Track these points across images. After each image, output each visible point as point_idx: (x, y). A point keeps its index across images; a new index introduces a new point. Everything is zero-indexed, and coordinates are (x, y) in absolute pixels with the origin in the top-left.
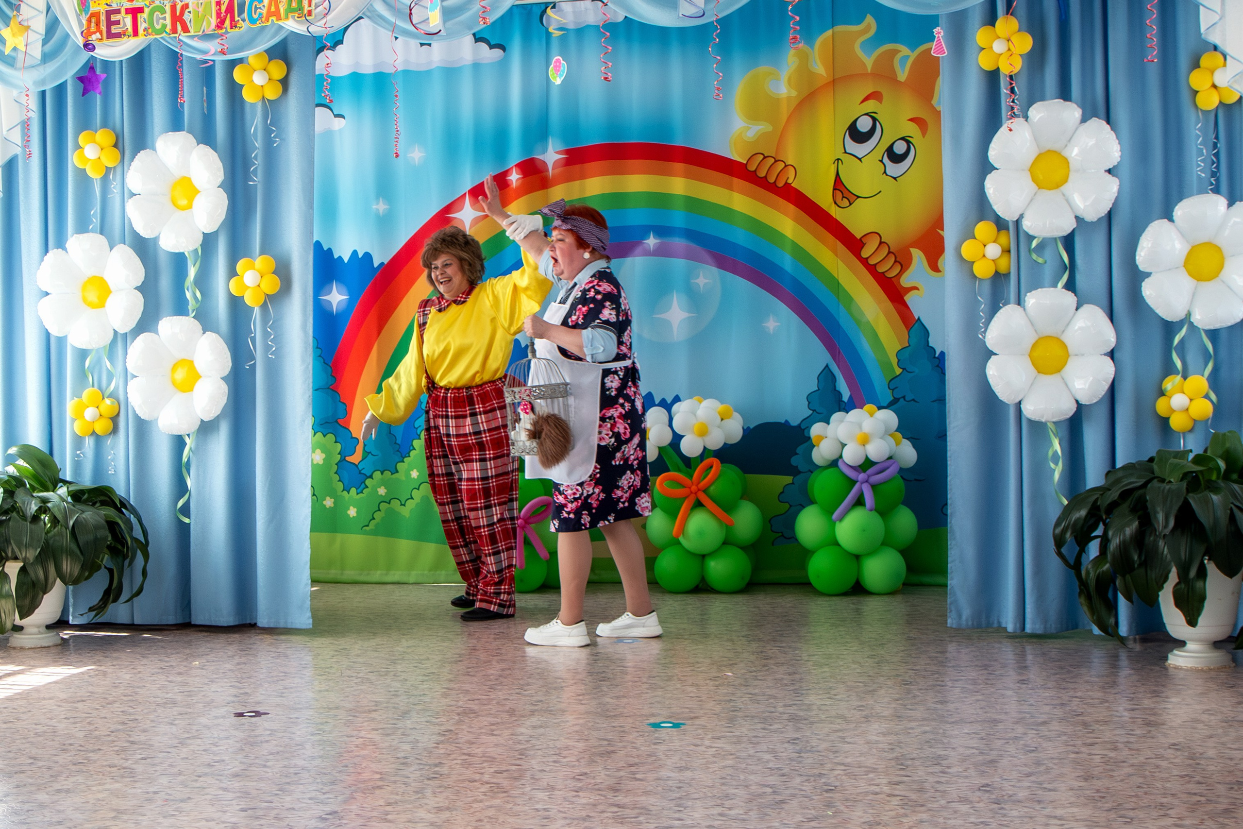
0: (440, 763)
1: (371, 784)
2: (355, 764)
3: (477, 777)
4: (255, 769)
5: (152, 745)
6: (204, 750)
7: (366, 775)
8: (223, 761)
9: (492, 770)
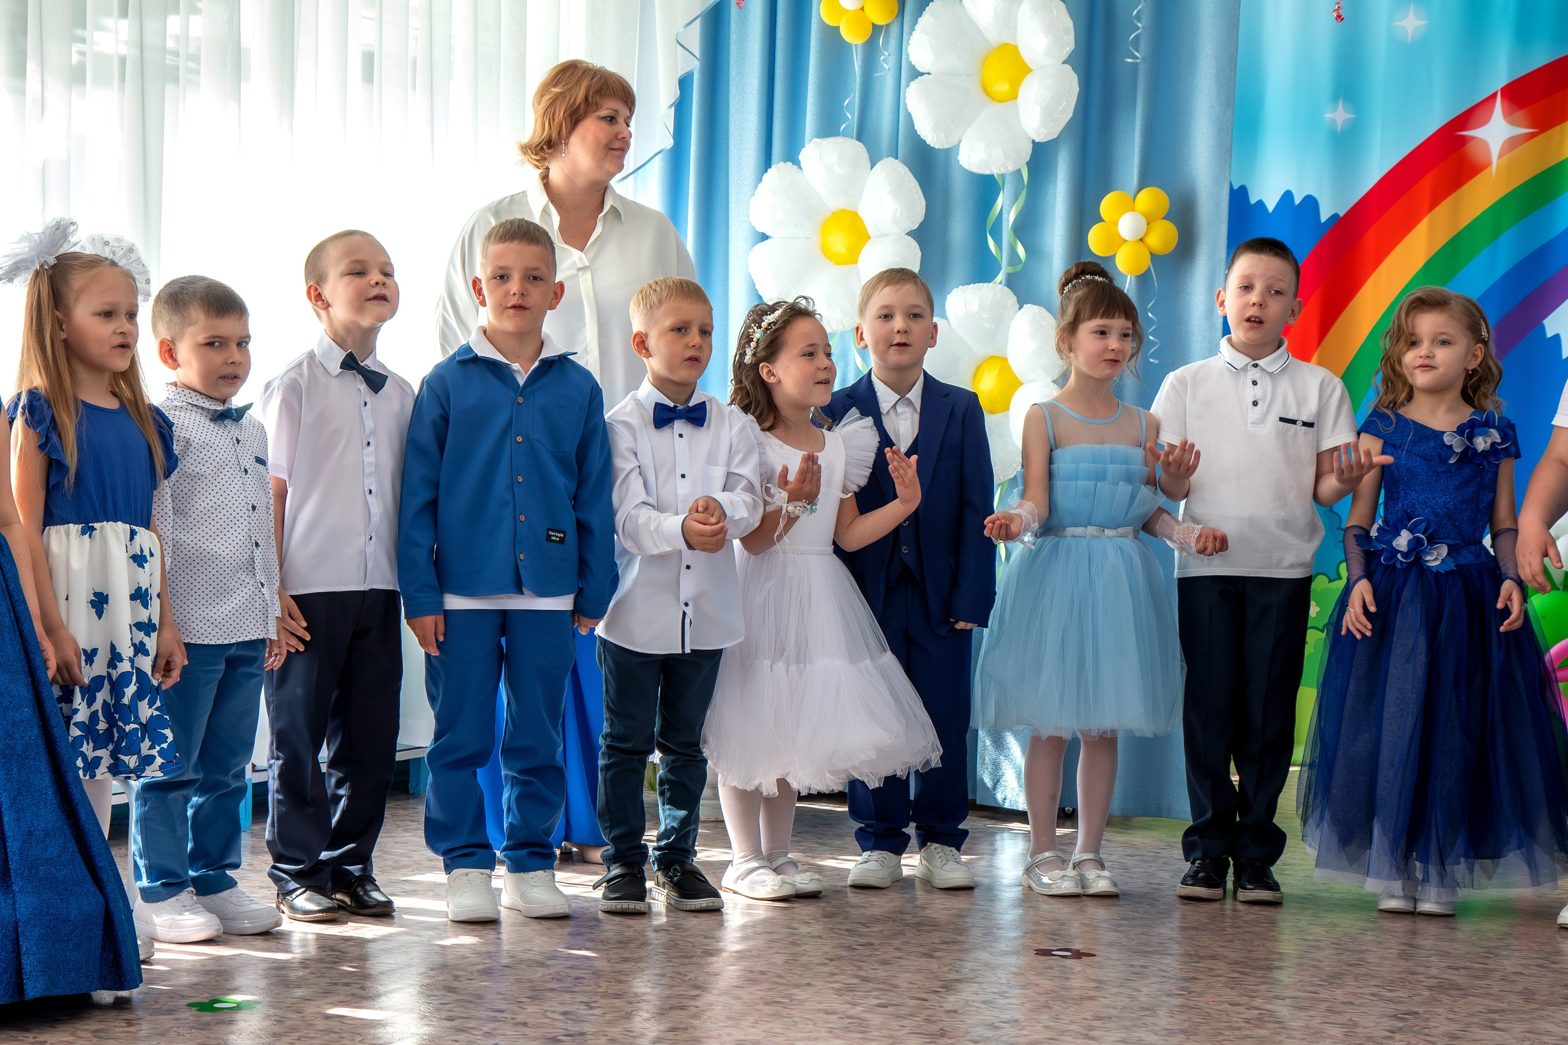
4: (1069, 1039)
5: (897, 987)
6: (984, 1002)
8: (1016, 1021)
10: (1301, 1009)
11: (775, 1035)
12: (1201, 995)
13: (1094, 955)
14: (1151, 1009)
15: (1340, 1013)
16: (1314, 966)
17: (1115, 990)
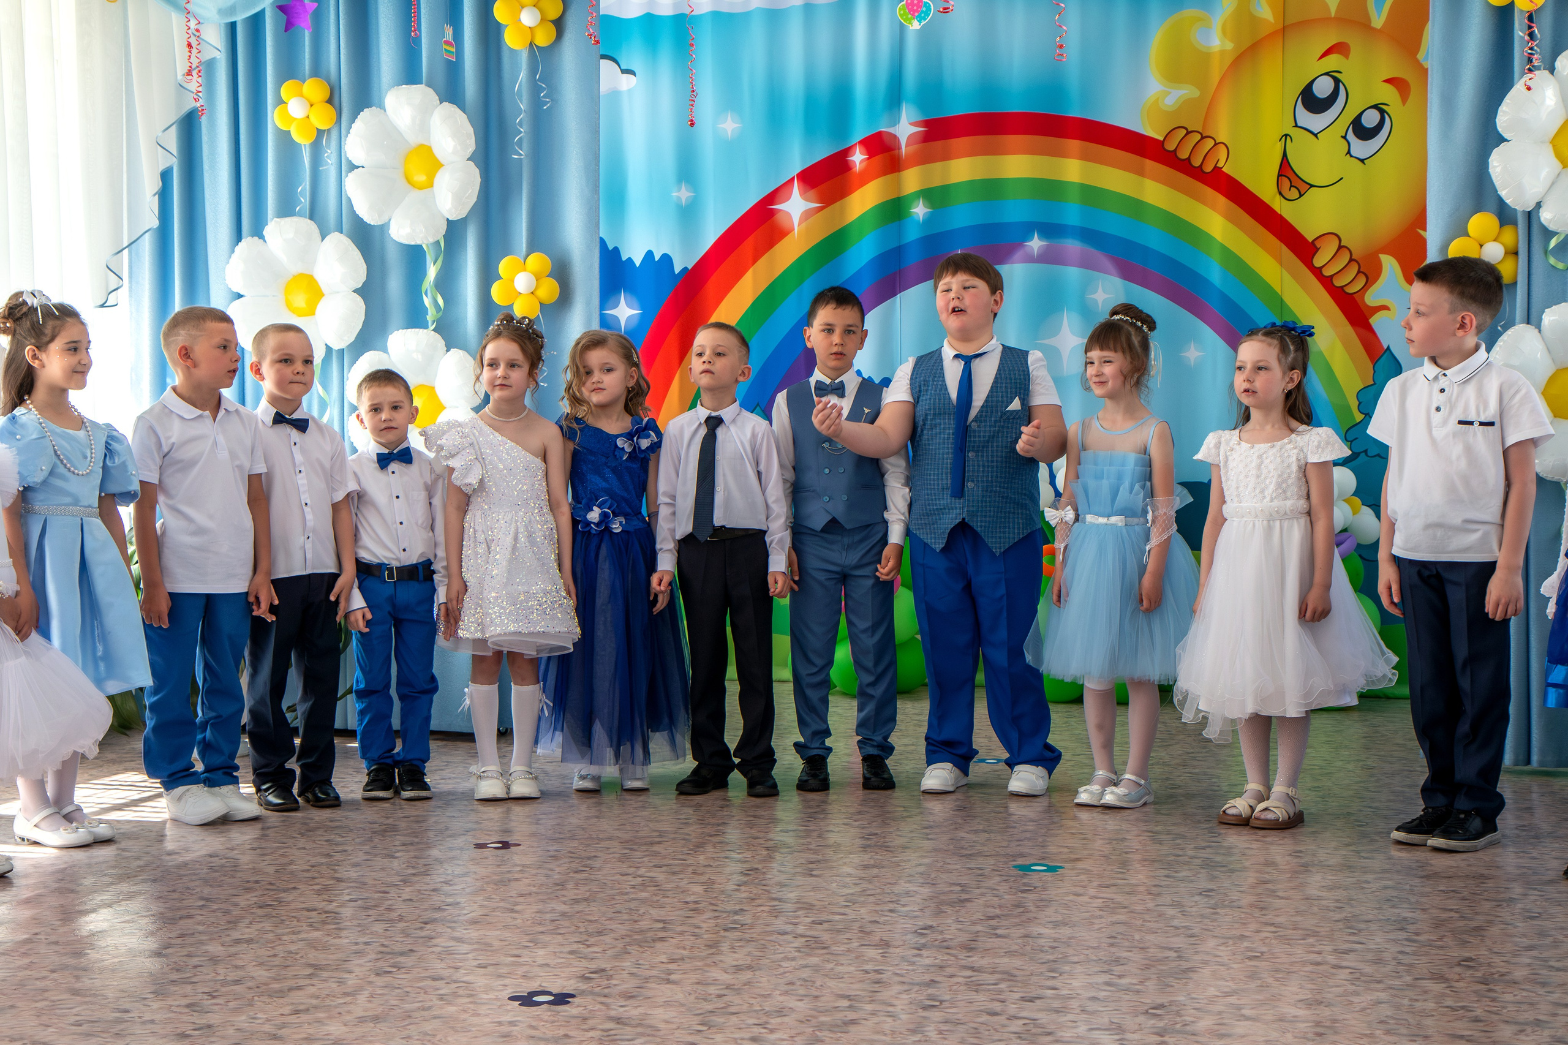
0: (742, 910)
1: (650, 934)
2: (631, 909)
3: (789, 928)
4: (498, 914)
5: (365, 884)
6: (434, 890)
7: (644, 924)
8: (458, 903)
9: (809, 920)
10: (674, 873)
11: (266, 932)
12: (599, 869)
13: (519, 845)
14: (561, 885)
15: (702, 874)
16: (684, 839)
17: (534, 872)
